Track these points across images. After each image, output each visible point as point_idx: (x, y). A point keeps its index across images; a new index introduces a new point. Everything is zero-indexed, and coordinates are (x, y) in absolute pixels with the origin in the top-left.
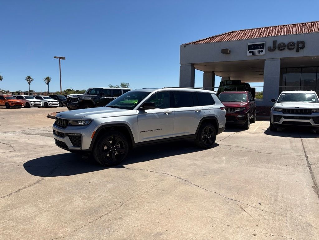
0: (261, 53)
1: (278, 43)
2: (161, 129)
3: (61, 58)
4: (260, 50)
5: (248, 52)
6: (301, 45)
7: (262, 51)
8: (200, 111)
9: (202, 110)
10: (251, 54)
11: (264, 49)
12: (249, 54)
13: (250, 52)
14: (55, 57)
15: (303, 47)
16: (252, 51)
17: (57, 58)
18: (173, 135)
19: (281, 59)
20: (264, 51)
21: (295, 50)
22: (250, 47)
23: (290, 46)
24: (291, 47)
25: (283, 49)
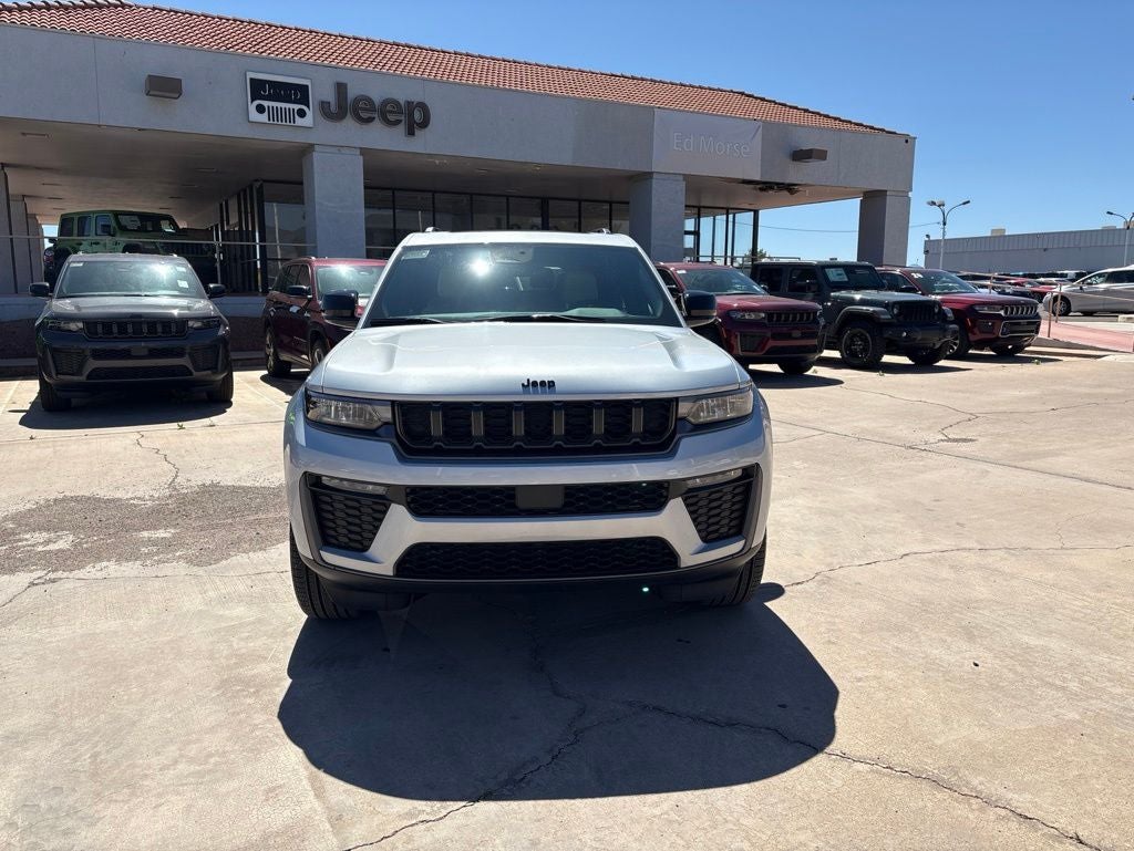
0: (299, 121)
1: (352, 93)
4: (297, 107)
5: (252, 107)
6: (417, 116)
7: (302, 114)
10: (263, 118)
11: (308, 107)
12: (255, 116)
13: (260, 109)
15: (425, 124)
16: (266, 103)
19: (364, 152)
20: (309, 113)
21: (401, 128)
22: (259, 89)
23: (391, 112)
24: (392, 118)
25: (370, 120)
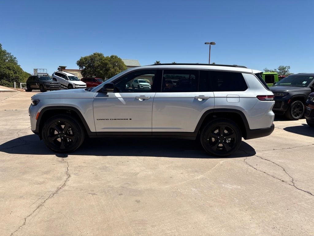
2: (130, 119)
3: (211, 43)
8: (204, 99)
9: (210, 97)
14: (206, 43)
17: (208, 43)
18: (152, 128)
